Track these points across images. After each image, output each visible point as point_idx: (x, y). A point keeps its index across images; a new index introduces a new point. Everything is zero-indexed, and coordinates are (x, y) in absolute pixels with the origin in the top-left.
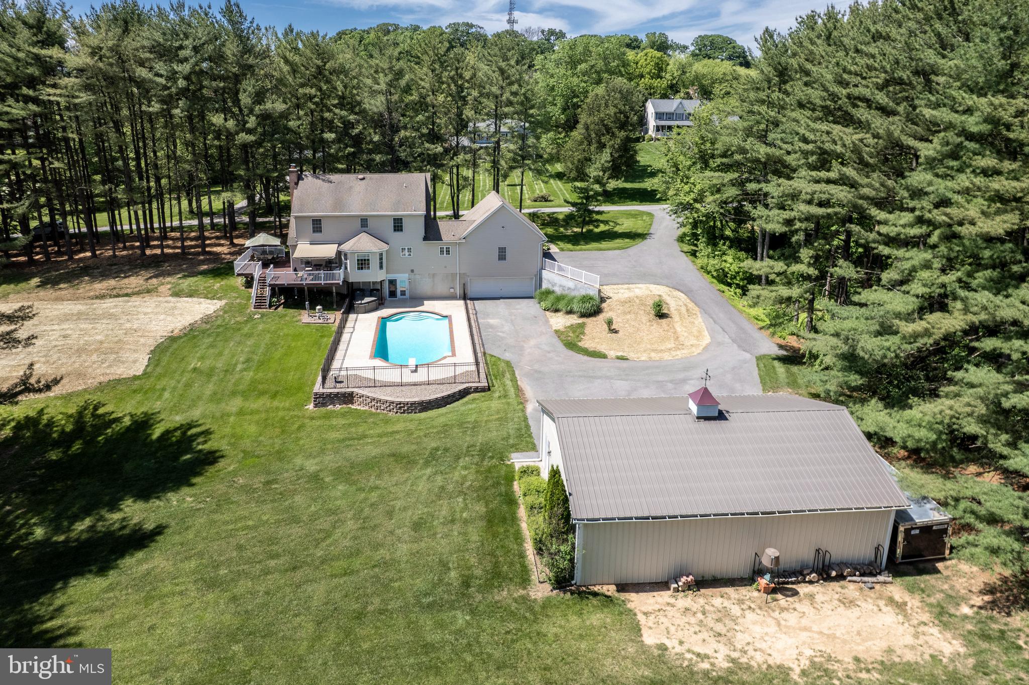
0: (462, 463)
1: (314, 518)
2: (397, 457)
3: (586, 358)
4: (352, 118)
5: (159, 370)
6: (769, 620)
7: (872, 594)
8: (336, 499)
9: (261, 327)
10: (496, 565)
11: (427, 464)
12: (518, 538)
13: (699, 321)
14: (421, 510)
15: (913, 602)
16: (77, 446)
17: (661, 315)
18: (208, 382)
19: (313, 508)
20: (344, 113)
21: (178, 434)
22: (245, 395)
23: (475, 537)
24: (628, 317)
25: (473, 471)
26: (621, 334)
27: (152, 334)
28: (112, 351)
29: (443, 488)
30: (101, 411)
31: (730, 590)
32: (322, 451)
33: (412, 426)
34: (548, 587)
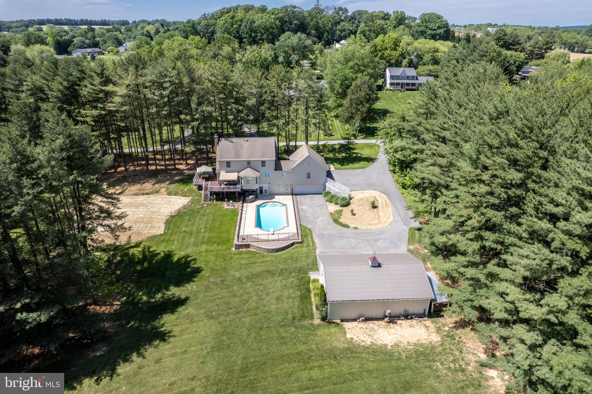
0: (292, 275)
1: (241, 295)
2: (269, 272)
3: (341, 227)
4: (241, 108)
5: (170, 232)
6: (386, 331)
7: (420, 324)
8: (248, 288)
9: (208, 211)
10: (303, 313)
11: (279, 275)
12: (311, 304)
13: (390, 210)
14: (279, 293)
15: (432, 326)
16: (146, 264)
17: (374, 207)
18: (191, 237)
19: (240, 292)
20: (237, 106)
21: (183, 260)
22: (207, 243)
23: (297, 304)
24: (361, 207)
25: (296, 279)
26: (357, 215)
27: (164, 214)
28: (148, 222)
29: (285, 285)
30: (151, 250)
31: (376, 322)
32: (240, 268)
33: (273, 259)
34: (319, 320)
